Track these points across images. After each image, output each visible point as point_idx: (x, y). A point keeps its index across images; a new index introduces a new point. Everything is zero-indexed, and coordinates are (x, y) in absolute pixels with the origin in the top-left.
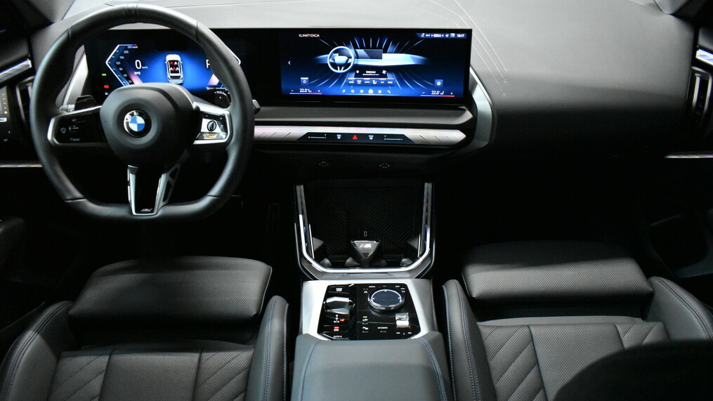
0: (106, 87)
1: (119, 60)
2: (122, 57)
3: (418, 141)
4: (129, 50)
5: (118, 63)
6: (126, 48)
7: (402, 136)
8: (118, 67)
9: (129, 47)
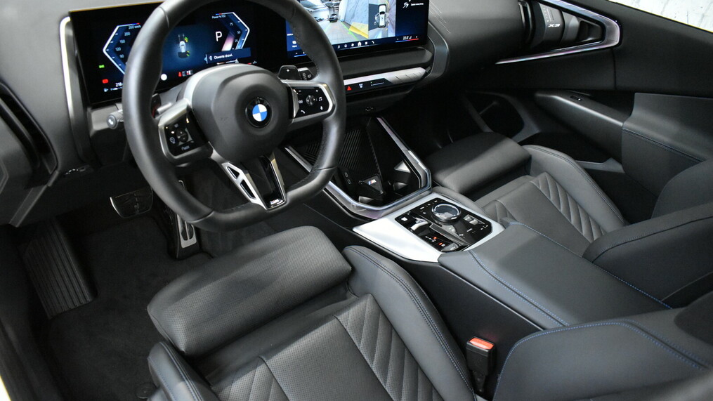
0: (105, 81)
1: (119, 45)
2: (123, 41)
3: (395, 81)
4: (131, 31)
5: (119, 49)
6: (127, 29)
7: (383, 80)
8: (119, 53)
9: (130, 28)
